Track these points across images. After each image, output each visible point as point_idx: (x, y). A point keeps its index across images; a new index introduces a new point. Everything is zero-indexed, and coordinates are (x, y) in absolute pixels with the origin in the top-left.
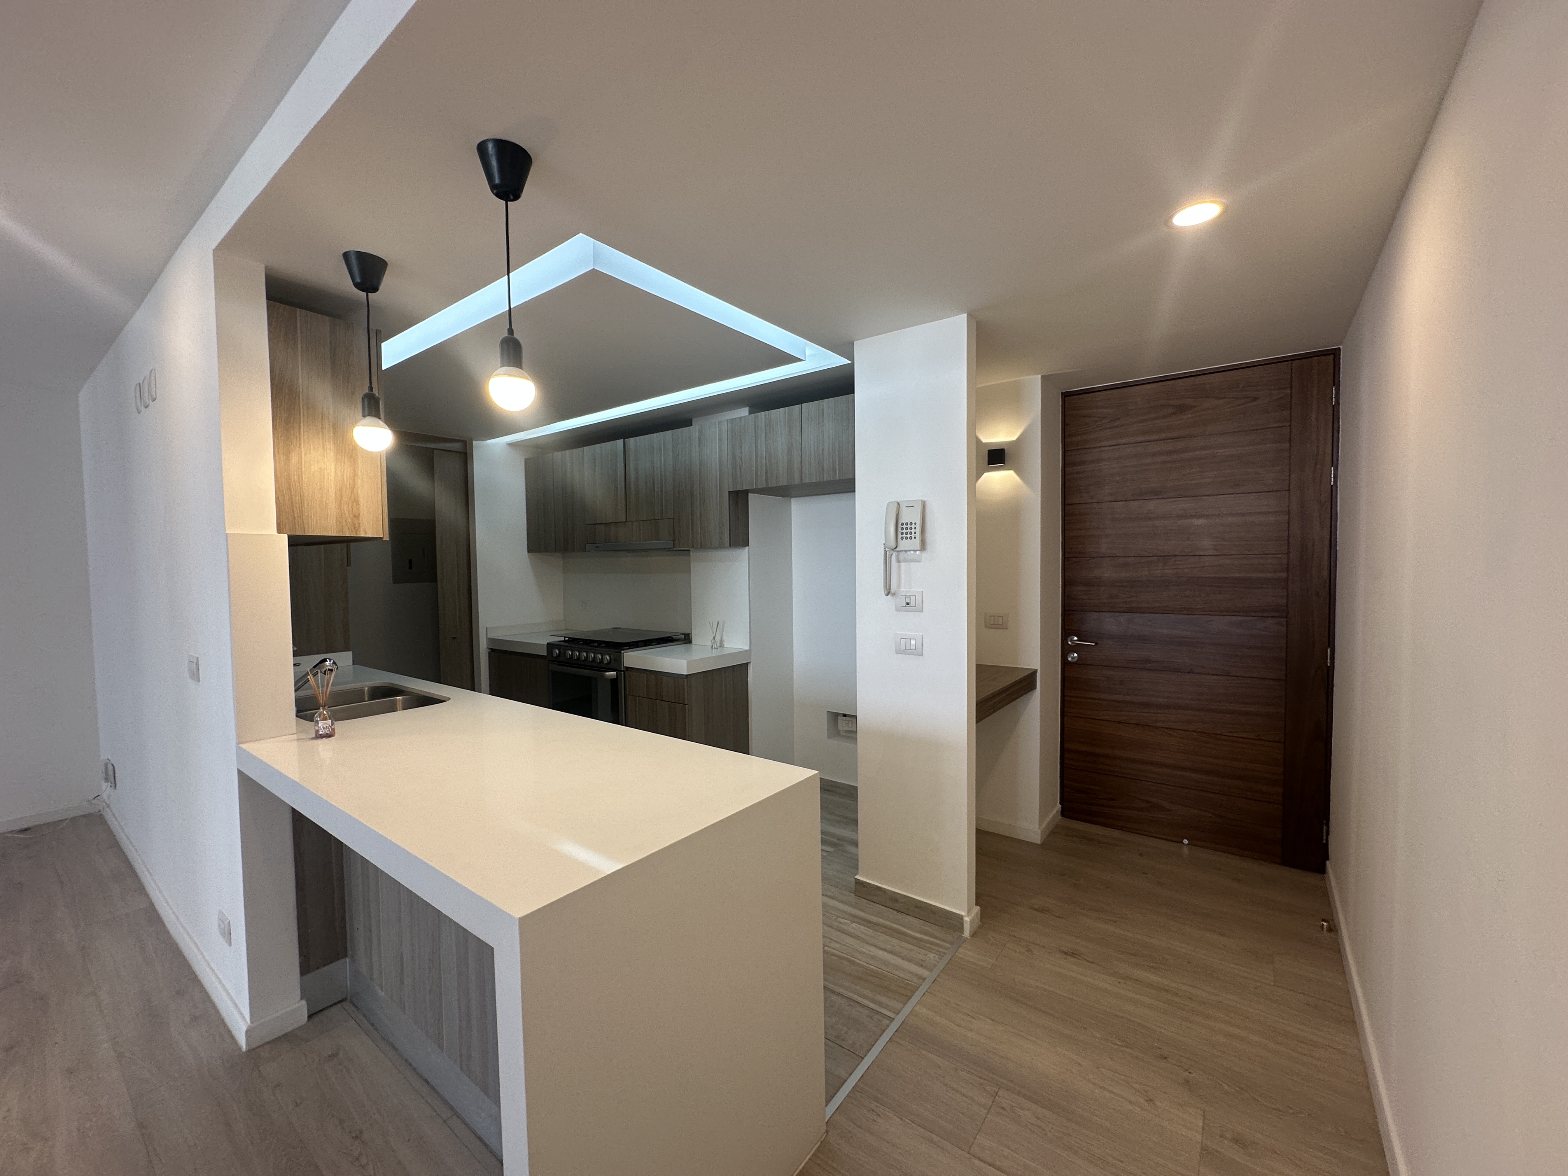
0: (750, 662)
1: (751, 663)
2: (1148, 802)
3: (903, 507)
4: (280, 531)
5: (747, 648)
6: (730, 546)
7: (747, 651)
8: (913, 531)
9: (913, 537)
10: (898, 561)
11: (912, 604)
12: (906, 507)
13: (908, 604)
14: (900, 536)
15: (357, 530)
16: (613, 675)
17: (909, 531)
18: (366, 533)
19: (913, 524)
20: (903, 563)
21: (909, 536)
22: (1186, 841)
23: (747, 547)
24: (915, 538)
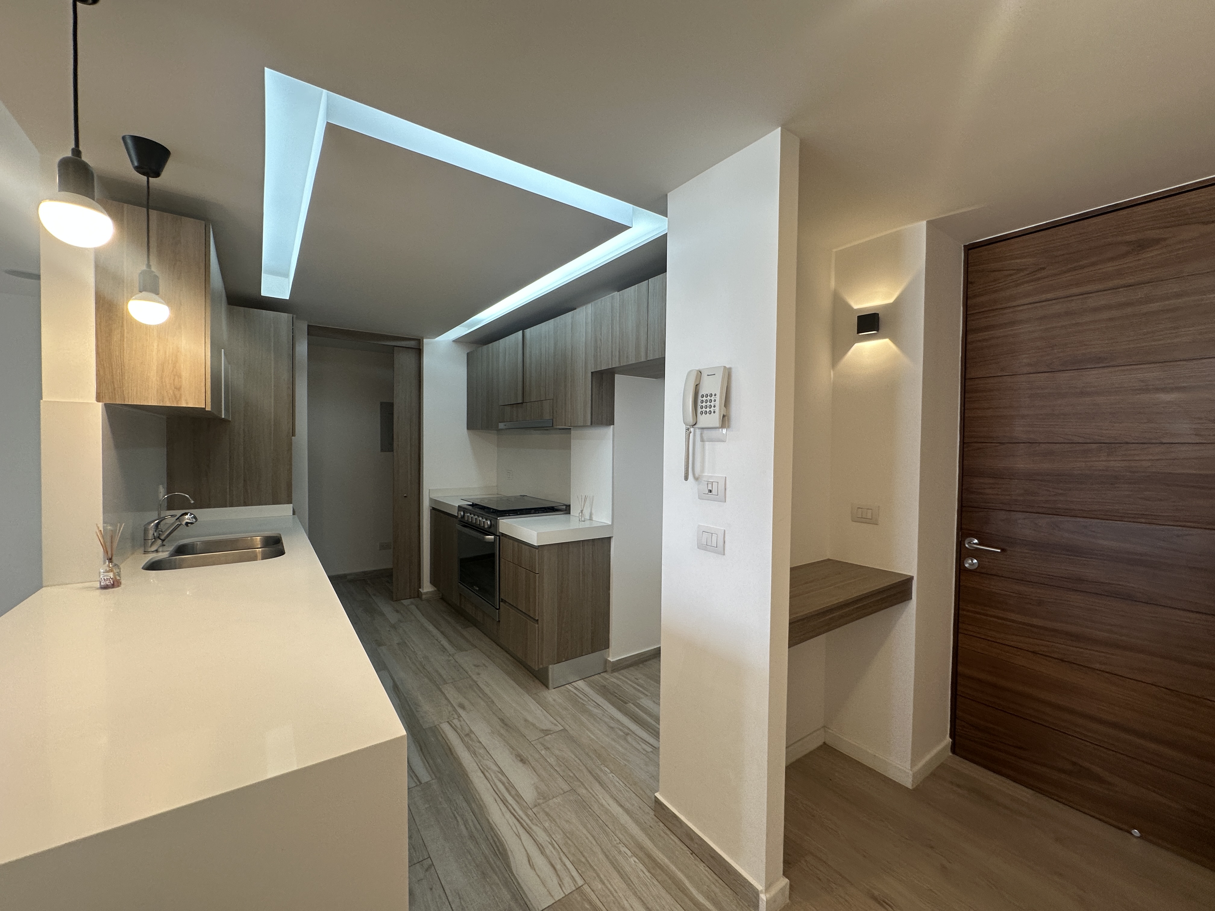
0: (612, 537)
1: (614, 538)
2: (1074, 764)
3: (704, 375)
4: (98, 399)
5: (609, 522)
6: (591, 424)
7: (609, 526)
8: (712, 404)
9: (712, 411)
10: (702, 440)
11: (714, 492)
12: (708, 375)
13: (710, 491)
14: (699, 410)
15: (178, 401)
16: (491, 539)
17: (708, 404)
18: (187, 403)
19: (713, 396)
20: (707, 443)
21: (708, 410)
22: (1136, 832)
23: (612, 426)
24: (714, 412)
